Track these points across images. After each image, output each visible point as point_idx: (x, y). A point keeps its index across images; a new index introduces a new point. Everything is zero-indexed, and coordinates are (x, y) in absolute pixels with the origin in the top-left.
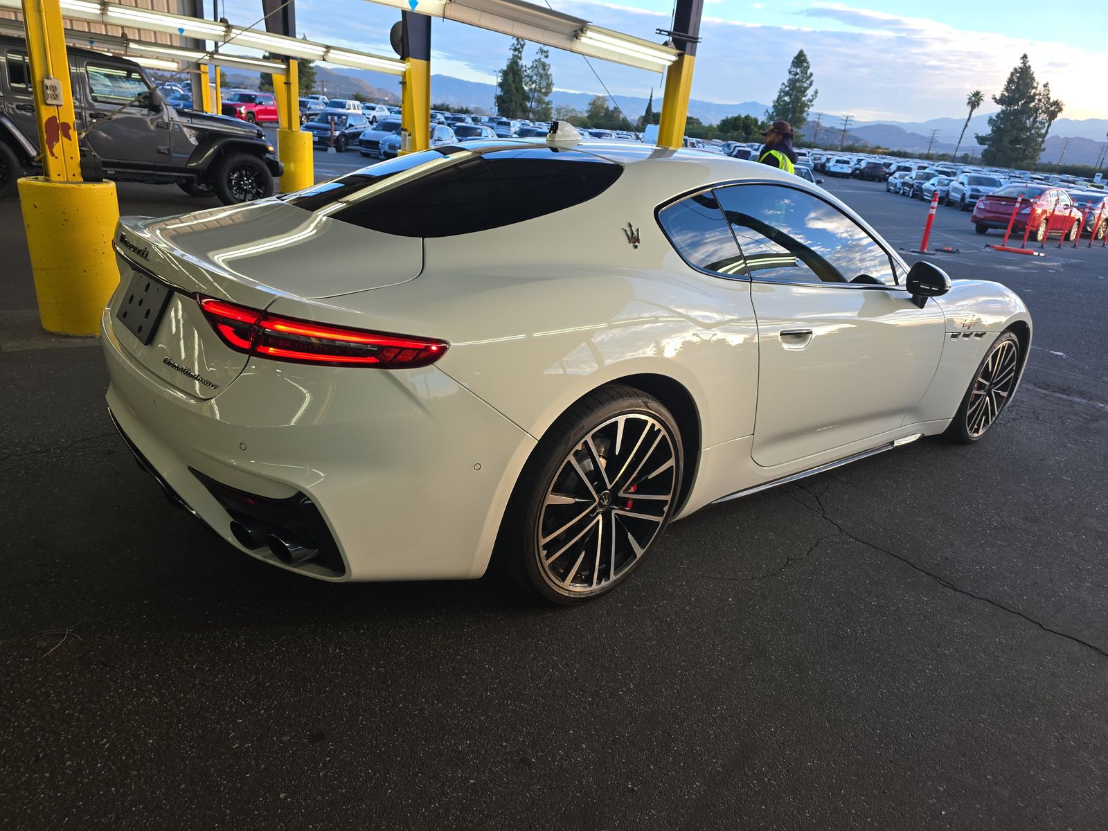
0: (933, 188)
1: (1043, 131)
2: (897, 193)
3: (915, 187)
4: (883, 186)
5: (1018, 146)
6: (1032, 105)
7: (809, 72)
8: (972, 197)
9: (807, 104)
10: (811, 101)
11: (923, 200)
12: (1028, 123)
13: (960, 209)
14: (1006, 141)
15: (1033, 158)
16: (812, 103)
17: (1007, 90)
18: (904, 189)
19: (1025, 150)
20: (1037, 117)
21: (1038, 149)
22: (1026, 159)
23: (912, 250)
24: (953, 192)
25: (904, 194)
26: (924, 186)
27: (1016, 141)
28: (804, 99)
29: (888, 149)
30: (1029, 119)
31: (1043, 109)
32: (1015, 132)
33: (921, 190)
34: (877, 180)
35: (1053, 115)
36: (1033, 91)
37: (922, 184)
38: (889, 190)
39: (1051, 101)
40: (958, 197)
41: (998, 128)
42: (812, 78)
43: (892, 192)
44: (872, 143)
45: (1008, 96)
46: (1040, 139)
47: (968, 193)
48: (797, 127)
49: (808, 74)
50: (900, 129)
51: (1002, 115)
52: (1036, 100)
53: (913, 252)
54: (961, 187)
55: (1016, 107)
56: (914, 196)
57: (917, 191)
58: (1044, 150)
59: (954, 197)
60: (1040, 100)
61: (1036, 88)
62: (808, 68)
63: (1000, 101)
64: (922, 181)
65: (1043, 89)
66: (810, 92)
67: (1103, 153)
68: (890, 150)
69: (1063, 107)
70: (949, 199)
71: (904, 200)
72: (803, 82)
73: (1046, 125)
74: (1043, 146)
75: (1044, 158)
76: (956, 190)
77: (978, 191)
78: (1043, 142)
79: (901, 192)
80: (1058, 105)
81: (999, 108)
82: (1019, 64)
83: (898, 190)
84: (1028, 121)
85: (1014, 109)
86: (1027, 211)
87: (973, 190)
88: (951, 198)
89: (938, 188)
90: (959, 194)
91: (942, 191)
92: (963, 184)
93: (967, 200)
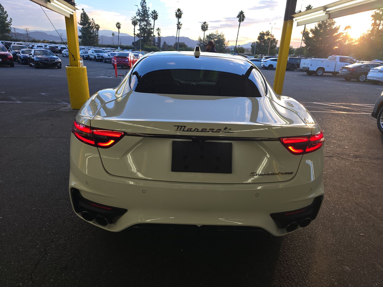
1: (97, 34)
5: (91, 39)
6: (91, 25)
7: (5, 10)
8: (98, 57)
9: (9, 24)
10: (10, 23)
12: (92, 31)
13: (96, 61)
14: (87, 37)
15: (97, 42)
16: (11, 23)
17: (81, 20)
19: (94, 40)
20: (93, 30)
21: (97, 40)
22: (95, 43)
23: (113, 76)
27: (90, 37)
28: (6, 22)
29: (48, 41)
30: (91, 30)
31: (94, 27)
32: (89, 34)
35: (98, 29)
36: (89, 21)
39: (96, 24)
40: (93, 57)
41: (83, 33)
42: (7, 13)
44: (37, 38)
45: (82, 22)
46: (97, 37)
47: (96, 56)
48: (8, 33)
49: (5, 12)
50: (44, 33)
51: (83, 29)
52: (91, 24)
54: (93, 54)
55: (86, 26)
58: (99, 40)
60: (92, 24)
61: (90, 20)
62: (3, 9)
63: (81, 24)
65: (92, 20)
66: (8, 19)
67: (113, 40)
68: (49, 41)
69: (100, 26)
72: (3, 15)
73: (97, 32)
74: (98, 39)
75: (100, 43)
76: (91, 55)
77: (99, 55)
78: (98, 37)
80: (98, 25)
81: (81, 26)
82: (82, 12)
84: (91, 31)
85: (86, 27)
86: (127, 60)
87: (97, 54)
88: (90, 57)
89: (84, 54)
90: (93, 56)
91: (86, 55)
92: (93, 52)
93: (97, 58)
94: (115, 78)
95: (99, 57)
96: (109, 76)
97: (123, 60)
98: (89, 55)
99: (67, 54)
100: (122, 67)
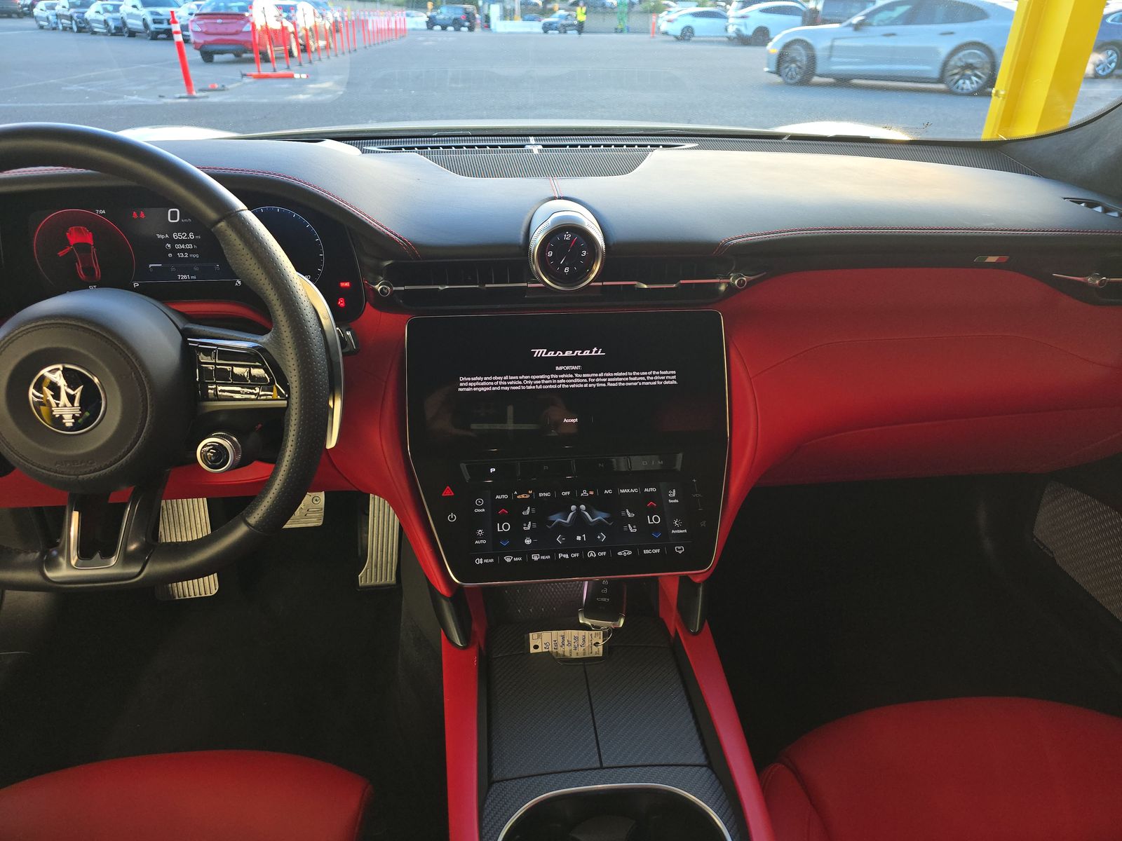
0: (101, 18)
2: (54, 29)
3: (75, 18)
4: (28, 23)
8: (155, 22)
11: (94, 33)
13: (149, 38)
18: (62, 24)
23: (178, 95)
24: (129, 18)
25: (65, 29)
26: (87, 16)
33: (86, 21)
34: (13, 15)
37: (83, 13)
38: (42, 27)
40: (138, 25)
43: (48, 29)
47: (149, 19)
53: (180, 98)
54: (134, 11)
56: (80, 30)
57: (80, 23)
59: (132, 24)
64: (82, 10)
70: (129, 29)
71: (69, 37)
76: (130, 15)
77: (158, 14)
79: (61, 27)
83: (54, 26)
86: (248, 28)
87: (152, 13)
88: (130, 26)
89: (107, 16)
90: (136, 20)
91: (114, 19)
92: (134, 6)
93: (153, 27)
94: (186, 100)
95: (160, 22)
96: (160, 96)
97: (232, 29)
98: (126, 18)
99: (51, 18)
100: (237, 55)
